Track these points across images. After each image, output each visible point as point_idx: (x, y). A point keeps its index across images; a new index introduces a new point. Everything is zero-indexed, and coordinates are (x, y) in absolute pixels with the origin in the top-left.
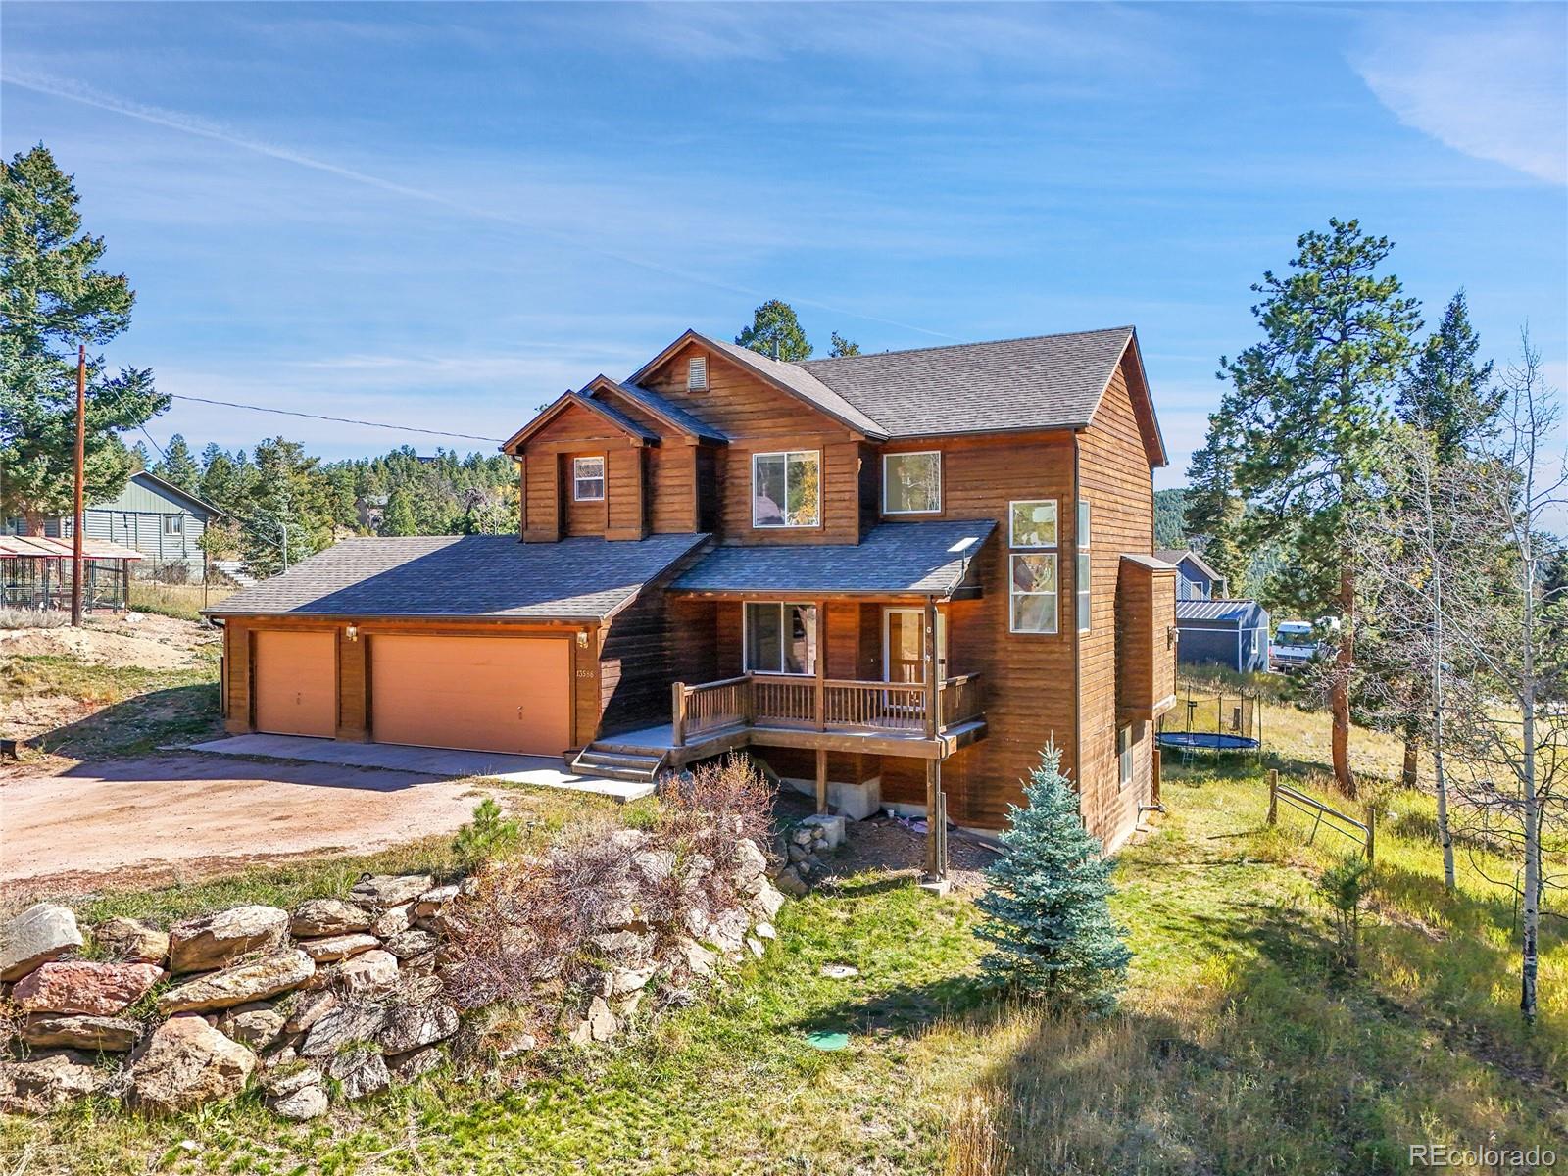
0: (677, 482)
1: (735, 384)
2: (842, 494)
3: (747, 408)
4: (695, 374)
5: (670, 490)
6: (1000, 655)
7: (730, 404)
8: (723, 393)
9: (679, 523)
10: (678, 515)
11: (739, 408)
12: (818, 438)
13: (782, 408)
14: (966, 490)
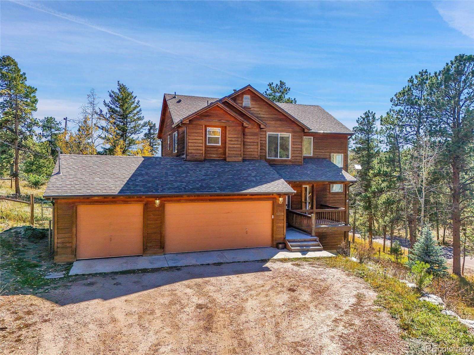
0: (251, 141)
1: (261, 107)
2: (297, 149)
3: (265, 116)
4: (247, 101)
5: (249, 144)
6: (328, 199)
7: (259, 114)
8: (256, 109)
9: (253, 156)
10: (252, 153)
11: (262, 116)
12: (290, 130)
13: (277, 118)
14: (320, 149)
